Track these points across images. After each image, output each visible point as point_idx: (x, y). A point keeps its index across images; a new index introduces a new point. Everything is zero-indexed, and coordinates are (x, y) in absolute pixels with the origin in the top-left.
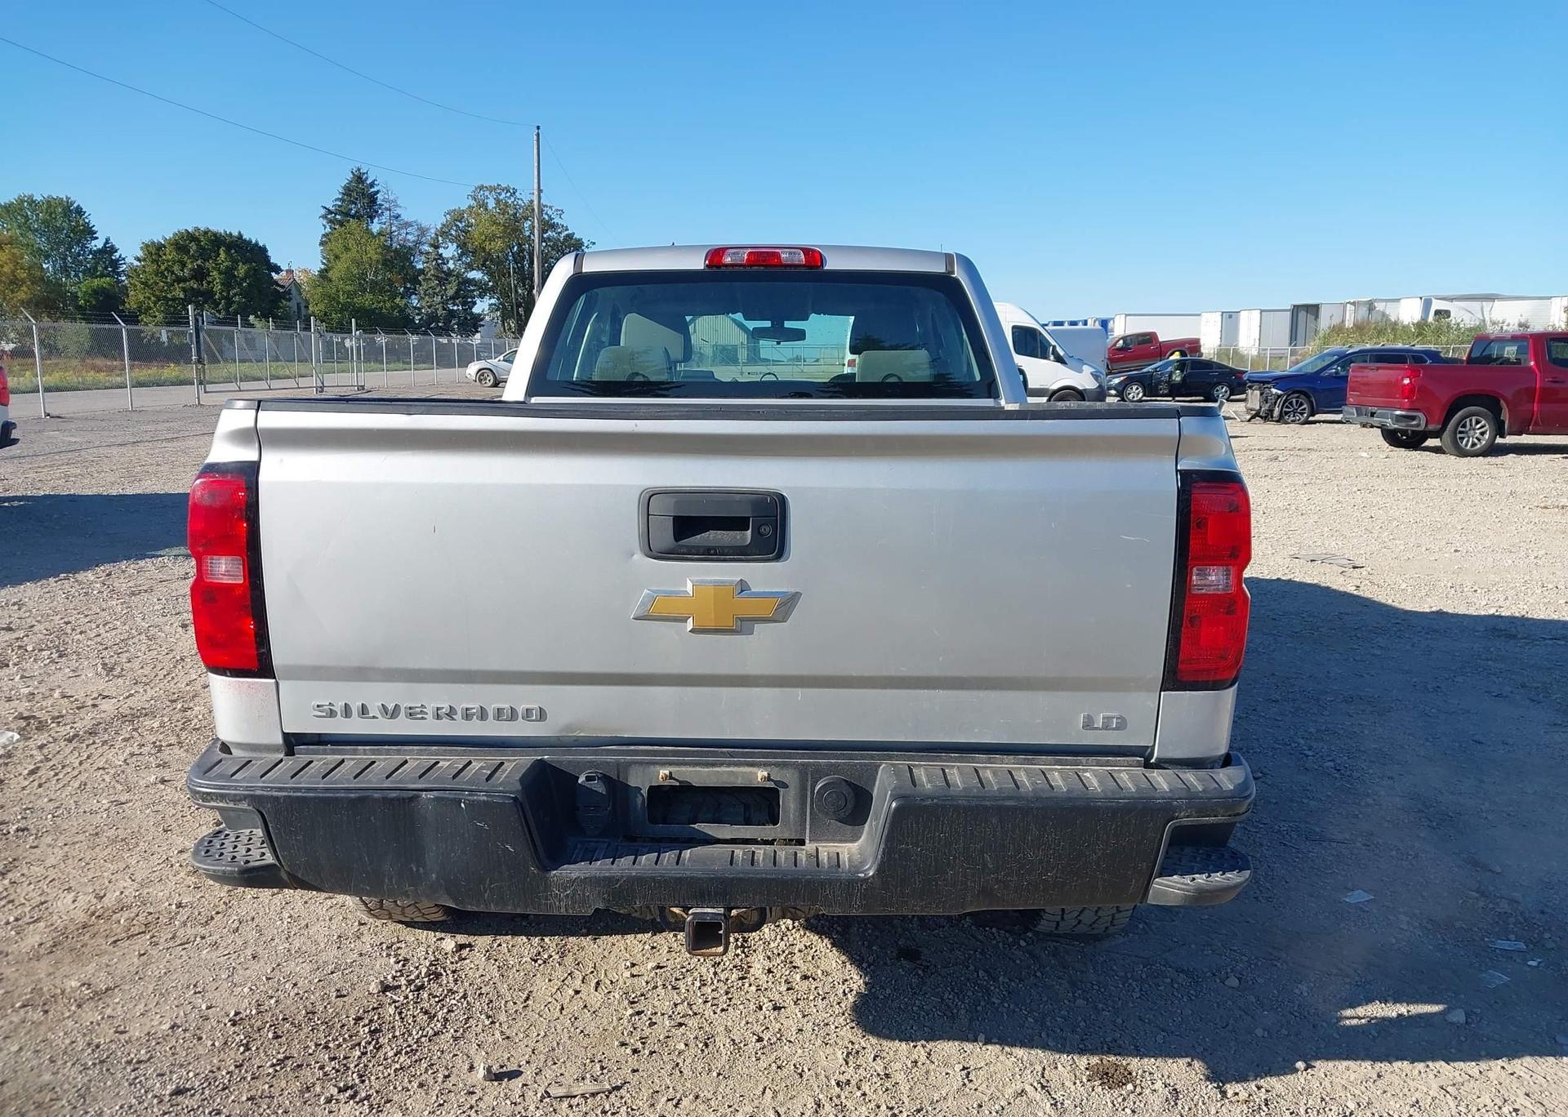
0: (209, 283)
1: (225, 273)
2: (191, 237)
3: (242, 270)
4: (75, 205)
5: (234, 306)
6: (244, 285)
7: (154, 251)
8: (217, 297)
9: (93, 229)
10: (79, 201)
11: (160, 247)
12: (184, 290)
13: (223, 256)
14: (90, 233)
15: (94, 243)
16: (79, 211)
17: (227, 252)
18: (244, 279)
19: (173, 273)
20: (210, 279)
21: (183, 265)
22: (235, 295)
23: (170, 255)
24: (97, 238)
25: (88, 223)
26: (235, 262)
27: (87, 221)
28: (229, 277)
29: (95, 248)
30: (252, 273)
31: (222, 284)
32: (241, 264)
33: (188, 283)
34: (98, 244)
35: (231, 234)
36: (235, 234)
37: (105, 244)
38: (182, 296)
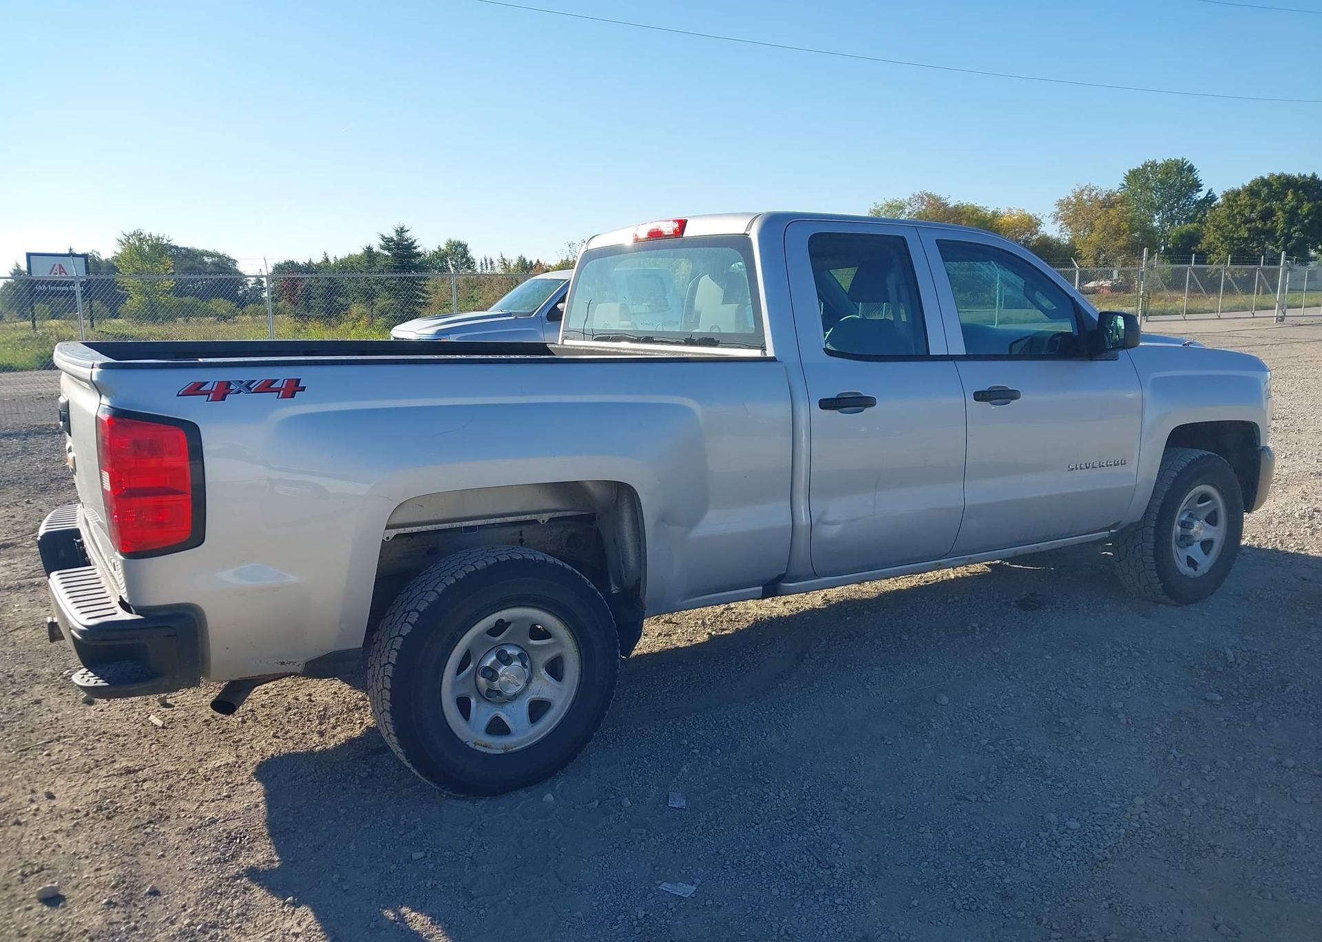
0: (1273, 222)
1: (1290, 213)
2: (1264, 183)
3: (1306, 207)
4: (1188, 164)
5: (1293, 242)
6: (1306, 221)
7: (1231, 197)
8: (1278, 234)
9: (1200, 183)
10: (1191, 160)
11: (1237, 194)
12: (1249, 230)
13: (1290, 197)
14: (1197, 186)
15: (1198, 194)
16: (1191, 169)
17: (1295, 193)
18: (1306, 216)
19: (1243, 215)
20: (1274, 219)
21: (1253, 207)
22: (1295, 231)
23: (1244, 200)
24: (1201, 190)
25: (1196, 179)
26: (1300, 201)
27: (1195, 176)
28: (1292, 216)
29: (1199, 199)
30: (1314, 210)
31: (1285, 223)
32: (1306, 203)
33: (1253, 224)
34: (1201, 195)
35: (1305, 175)
36: (1309, 175)
37: (1207, 195)
38: (1246, 235)
